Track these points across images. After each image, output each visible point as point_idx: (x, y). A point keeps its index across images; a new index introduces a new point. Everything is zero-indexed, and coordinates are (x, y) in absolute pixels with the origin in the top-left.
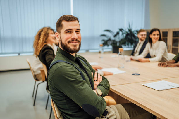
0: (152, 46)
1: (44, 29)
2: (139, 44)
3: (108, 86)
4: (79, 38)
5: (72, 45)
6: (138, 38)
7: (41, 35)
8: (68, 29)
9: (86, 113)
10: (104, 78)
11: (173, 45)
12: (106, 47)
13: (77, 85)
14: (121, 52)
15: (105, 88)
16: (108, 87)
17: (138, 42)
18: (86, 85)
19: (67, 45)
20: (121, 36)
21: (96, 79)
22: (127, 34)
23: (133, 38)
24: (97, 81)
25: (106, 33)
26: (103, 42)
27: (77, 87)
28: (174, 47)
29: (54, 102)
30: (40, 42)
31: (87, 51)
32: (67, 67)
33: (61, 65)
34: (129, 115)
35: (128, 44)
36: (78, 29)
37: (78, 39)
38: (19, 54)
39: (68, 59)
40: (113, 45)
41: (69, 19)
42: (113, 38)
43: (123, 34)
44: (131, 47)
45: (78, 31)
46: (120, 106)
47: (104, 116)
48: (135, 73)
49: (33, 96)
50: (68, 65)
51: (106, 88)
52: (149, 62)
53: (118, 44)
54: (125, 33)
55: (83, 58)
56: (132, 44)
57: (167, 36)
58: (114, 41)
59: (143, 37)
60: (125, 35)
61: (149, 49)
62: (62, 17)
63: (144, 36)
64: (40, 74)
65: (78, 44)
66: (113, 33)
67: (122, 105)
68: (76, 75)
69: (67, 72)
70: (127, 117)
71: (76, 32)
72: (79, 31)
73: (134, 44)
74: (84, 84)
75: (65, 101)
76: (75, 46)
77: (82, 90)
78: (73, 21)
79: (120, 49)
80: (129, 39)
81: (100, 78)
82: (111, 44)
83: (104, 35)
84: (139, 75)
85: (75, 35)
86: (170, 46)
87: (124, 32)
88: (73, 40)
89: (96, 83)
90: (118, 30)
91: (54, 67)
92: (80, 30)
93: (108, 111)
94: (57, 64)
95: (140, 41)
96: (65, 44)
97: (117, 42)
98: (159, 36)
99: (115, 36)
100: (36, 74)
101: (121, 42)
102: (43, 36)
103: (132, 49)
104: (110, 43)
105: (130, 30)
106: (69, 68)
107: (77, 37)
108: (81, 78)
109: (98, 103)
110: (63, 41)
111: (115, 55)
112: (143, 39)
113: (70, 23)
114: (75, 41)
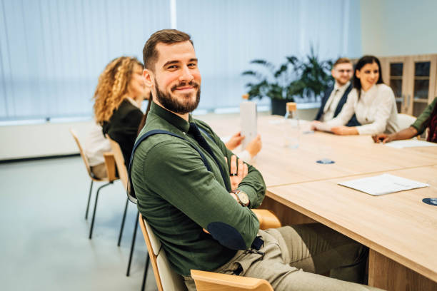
0: (362, 97)
1: (124, 62)
2: (335, 94)
3: (262, 185)
4: (195, 78)
5: (181, 95)
6: (332, 78)
7: (118, 74)
8: (170, 60)
9: (217, 242)
10: (251, 169)
11: (415, 94)
12: (255, 101)
13: (197, 183)
14: (291, 112)
15: (256, 190)
16: (262, 188)
17: (333, 88)
18: (215, 183)
19: (170, 95)
20: (292, 76)
21: (234, 172)
22: (305, 68)
23: (320, 78)
24: (236, 175)
25: (256, 68)
26: (249, 89)
27: (197, 186)
28: (417, 100)
29: (147, 220)
30: (115, 91)
31: (212, 111)
32: (174, 143)
33: (160, 141)
34: (310, 250)
35: (308, 94)
36: (192, 60)
37: (194, 81)
38: (48, 119)
39: (174, 127)
40: (272, 95)
41: (171, 38)
42: (271, 80)
43: (296, 69)
44: (316, 101)
45: (192, 63)
46: (289, 229)
47: (254, 250)
48: (322, 160)
49: (86, 217)
50: (176, 140)
51: (258, 189)
52: (358, 134)
53: (284, 95)
54: (300, 67)
55: (205, 126)
56: (317, 93)
57: (401, 73)
58: (275, 86)
59: (342, 77)
60: (300, 72)
61: (355, 105)
62: (154, 35)
63: (345, 74)
64: (103, 164)
65: (194, 91)
66: (274, 67)
67: (294, 229)
68: (193, 161)
69: (174, 156)
70: (304, 253)
71: (188, 65)
72: (194, 62)
73: (322, 94)
74: (210, 179)
75: (169, 218)
76: (188, 96)
77: (207, 192)
78: (179, 42)
79: (289, 104)
80: (310, 80)
81: (243, 170)
82: (268, 95)
83: (251, 73)
84: (332, 162)
85: (186, 73)
86: (409, 97)
87: (298, 64)
88: (183, 84)
89: (235, 181)
90: (285, 61)
91: (146, 145)
92: (196, 60)
93: (263, 239)
94: (150, 138)
95: (337, 86)
96: (165, 93)
97: (282, 89)
98: (377, 75)
99: (278, 74)
100: (93, 164)
101: (293, 89)
102: (122, 75)
103: (318, 105)
104: (264, 91)
105: (312, 61)
106: (178, 146)
107: (192, 77)
108: (204, 167)
109: (242, 221)
110: (162, 88)
111: (278, 119)
112: (343, 80)
113: (175, 47)
114: (187, 86)
